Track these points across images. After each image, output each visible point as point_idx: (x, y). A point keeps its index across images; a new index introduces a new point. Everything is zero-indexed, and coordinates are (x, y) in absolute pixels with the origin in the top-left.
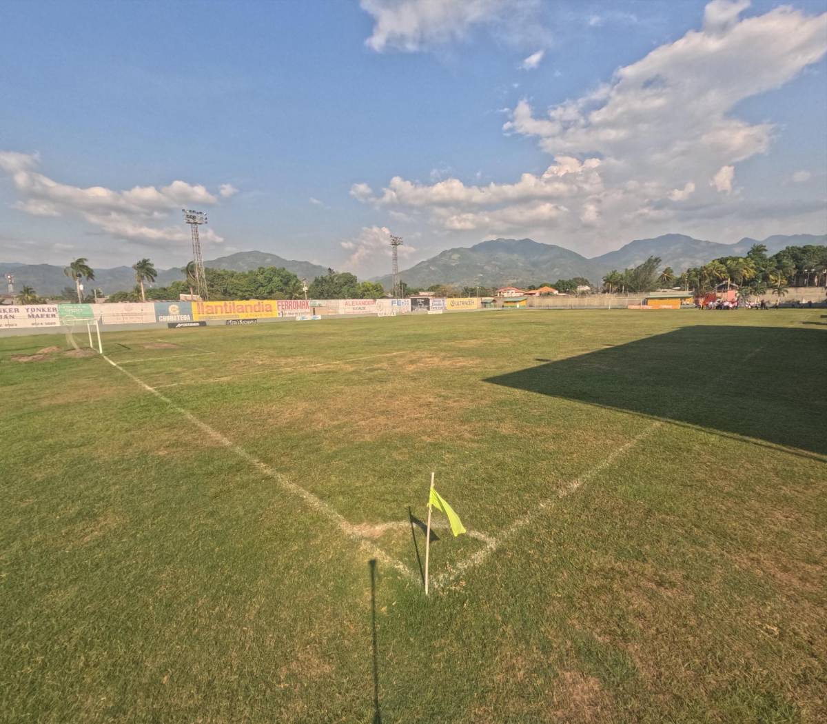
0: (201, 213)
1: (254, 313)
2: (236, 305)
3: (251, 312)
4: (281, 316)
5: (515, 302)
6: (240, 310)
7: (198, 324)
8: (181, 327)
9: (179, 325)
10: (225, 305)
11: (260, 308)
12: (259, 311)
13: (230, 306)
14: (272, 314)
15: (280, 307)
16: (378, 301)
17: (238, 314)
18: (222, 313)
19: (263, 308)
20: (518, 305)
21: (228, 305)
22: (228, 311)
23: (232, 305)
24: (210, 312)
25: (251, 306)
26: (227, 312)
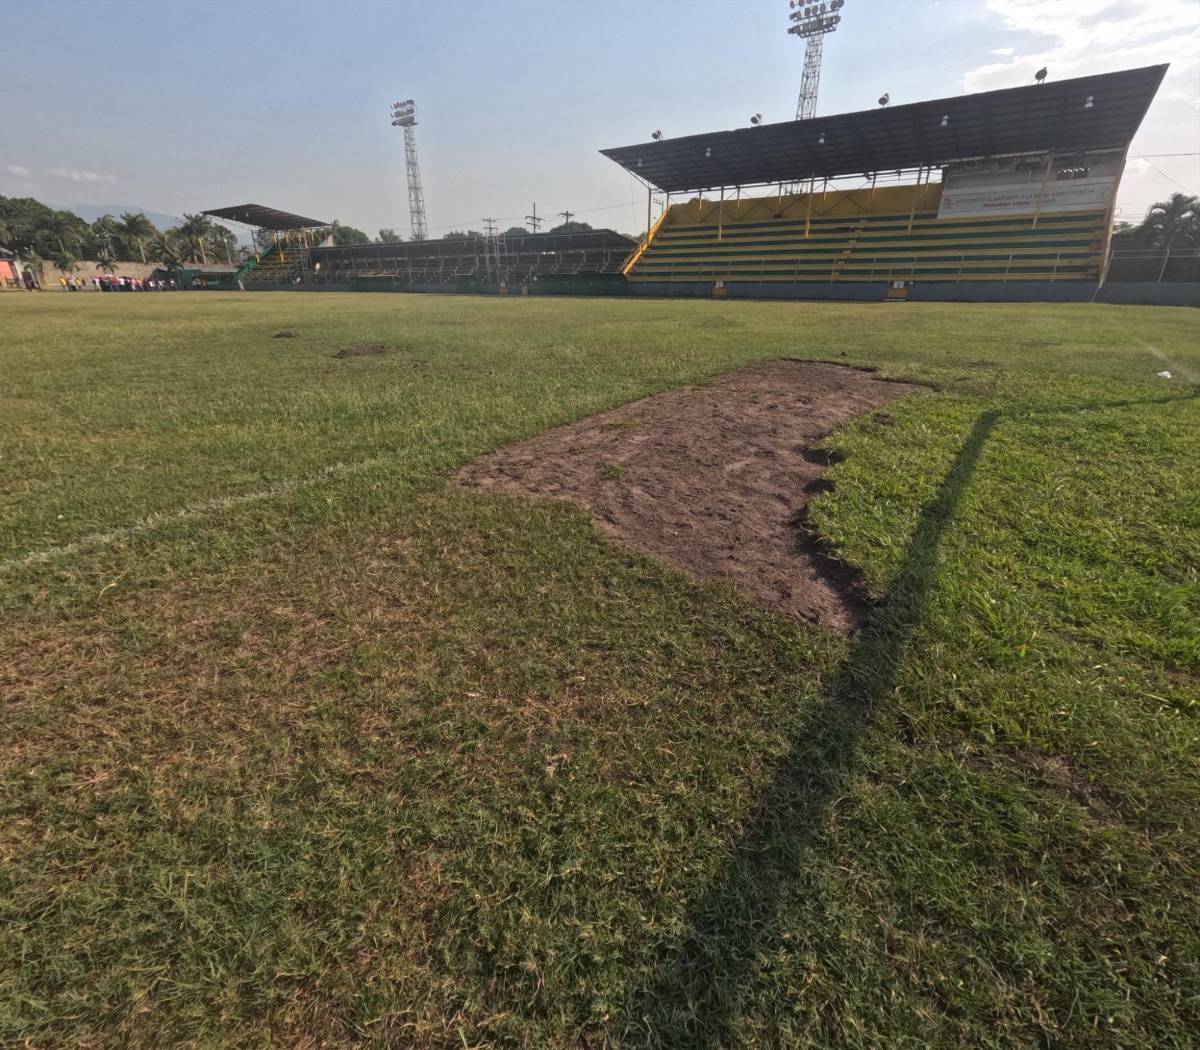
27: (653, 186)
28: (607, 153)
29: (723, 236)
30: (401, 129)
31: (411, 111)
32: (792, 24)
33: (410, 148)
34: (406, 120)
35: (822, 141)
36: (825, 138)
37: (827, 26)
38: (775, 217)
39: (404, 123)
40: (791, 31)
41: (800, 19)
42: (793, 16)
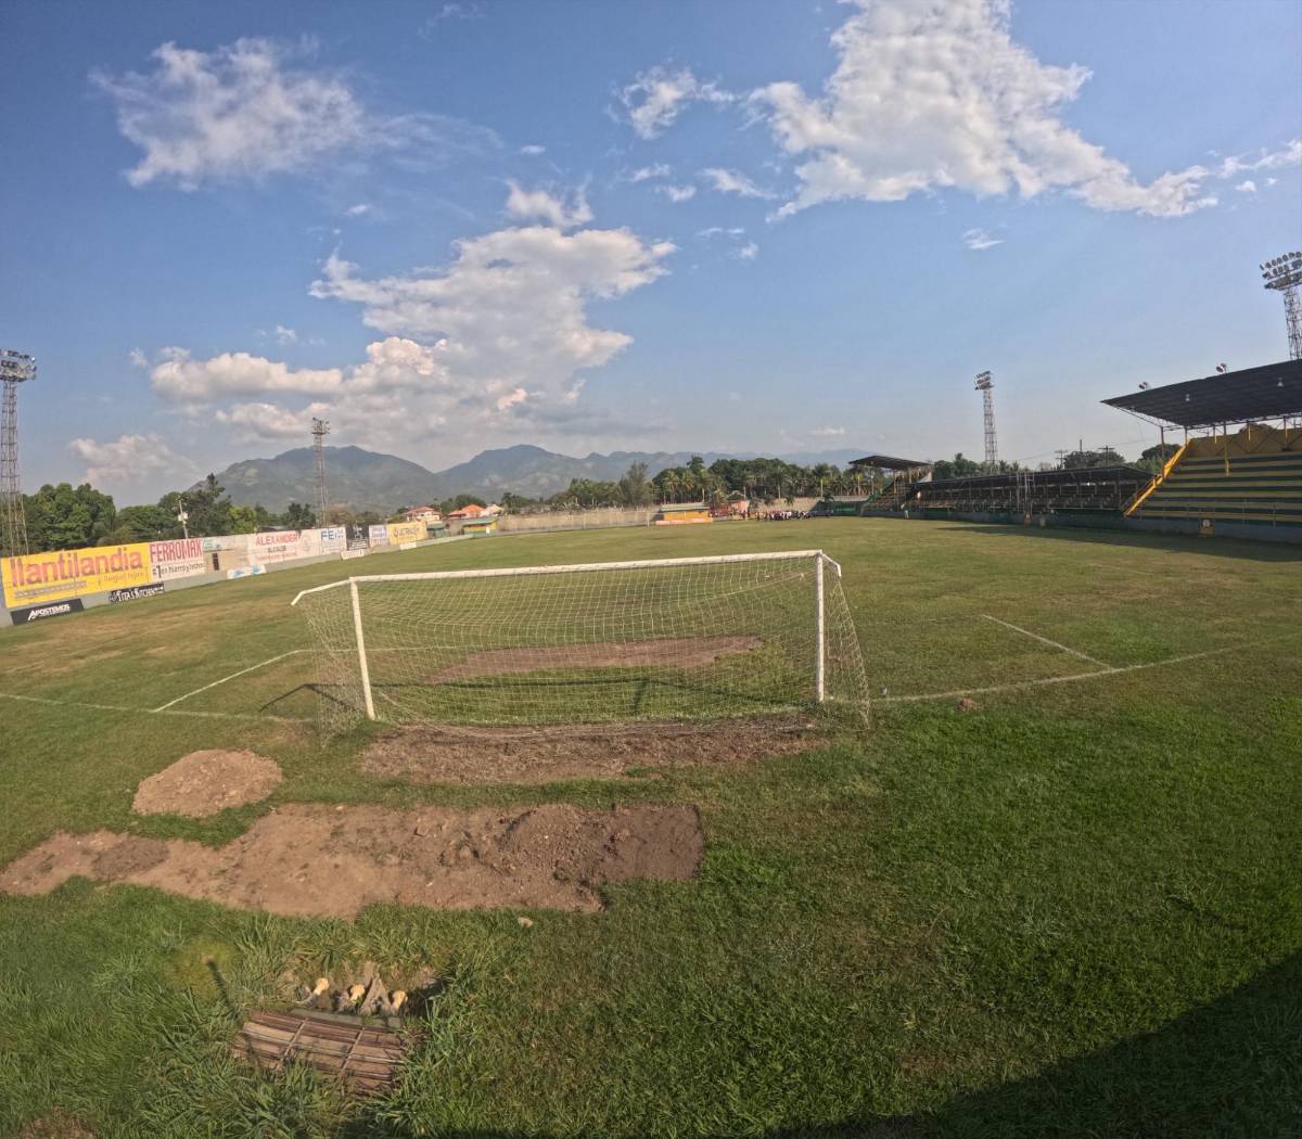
0: (27, 357)
1: (110, 574)
2: (79, 558)
3: (107, 571)
5: (482, 525)
6: (88, 570)
7: (67, 607)
8: (38, 618)
9: (33, 614)
10: (61, 561)
11: (121, 563)
12: (120, 570)
13: (70, 562)
14: (142, 577)
15: (155, 557)
16: (304, 532)
17: (84, 578)
18: (56, 579)
19: (126, 563)
20: (488, 530)
21: (66, 558)
22: (67, 573)
23: (72, 558)
25: (103, 558)
27: (1165, 423)
28: (1111, 402)
29: (1231, 470)
30: (982, 391)
31: (988, 379)
32: (1267, 281)
33: (988, 405)
34: (985, 385)
35: (1280, 384)
36: (1283, 382)
37: (1294, 281)
38: (1284, 450)
39: (984, 387)
40: (1268, 286)
41: (1271, 278)
42: (1265, 276)
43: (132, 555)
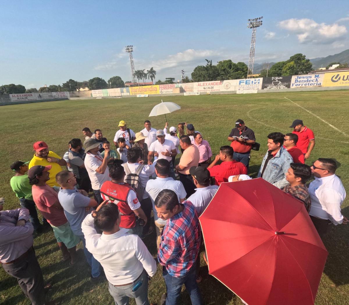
1: (150, 92)
2: (143, 88)
4: (161, 93)
6: (145, 90)
10: (139, 88)
12: (152, 91)
13: (141, 89)
14: (156, 92)
15: (161, 89)
16: (226, 81)
17: (144, 92)
19: (153, 89)
24: (135, 91)
25: (148, 88)
26: (140, 92)
43: (155, 88)
